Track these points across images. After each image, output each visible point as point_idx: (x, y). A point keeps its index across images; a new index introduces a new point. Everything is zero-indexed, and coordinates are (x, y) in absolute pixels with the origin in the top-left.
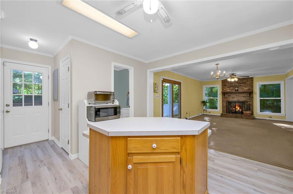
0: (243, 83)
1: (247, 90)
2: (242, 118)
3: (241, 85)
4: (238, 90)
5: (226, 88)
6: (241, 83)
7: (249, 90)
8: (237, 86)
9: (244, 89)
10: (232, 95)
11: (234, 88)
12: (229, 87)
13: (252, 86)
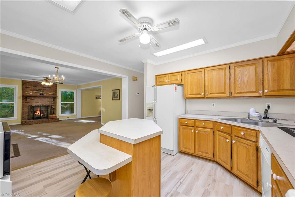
0: (48, 88)
1: (51, 94)
3: (46, 90)
4: (43, 94)
5: (28, 91)
7: (53, 95)
8: (41, 89)
9: (48, 93)
11: (38, 92)
12: (32, 90)
13: (55, 91)
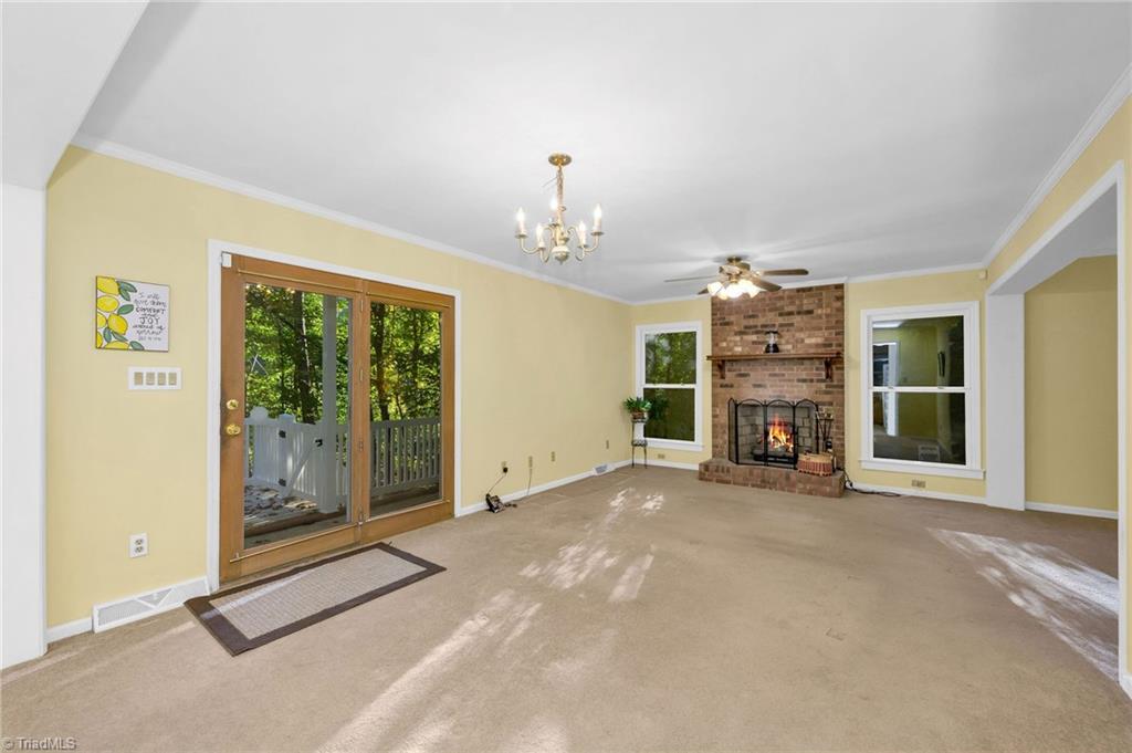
0: (799, 313)
1: (817, 345)
2: (789, 486)
3: (792, 325)
4: (776, 348)
5: (729, 339)
6: (790, 313)
7: (825, 345)
8: (774, 325)
9: (803, 341)
10: (752, 374)
11: (761, 338)
12: (741, 333)
13: (838, 326)
